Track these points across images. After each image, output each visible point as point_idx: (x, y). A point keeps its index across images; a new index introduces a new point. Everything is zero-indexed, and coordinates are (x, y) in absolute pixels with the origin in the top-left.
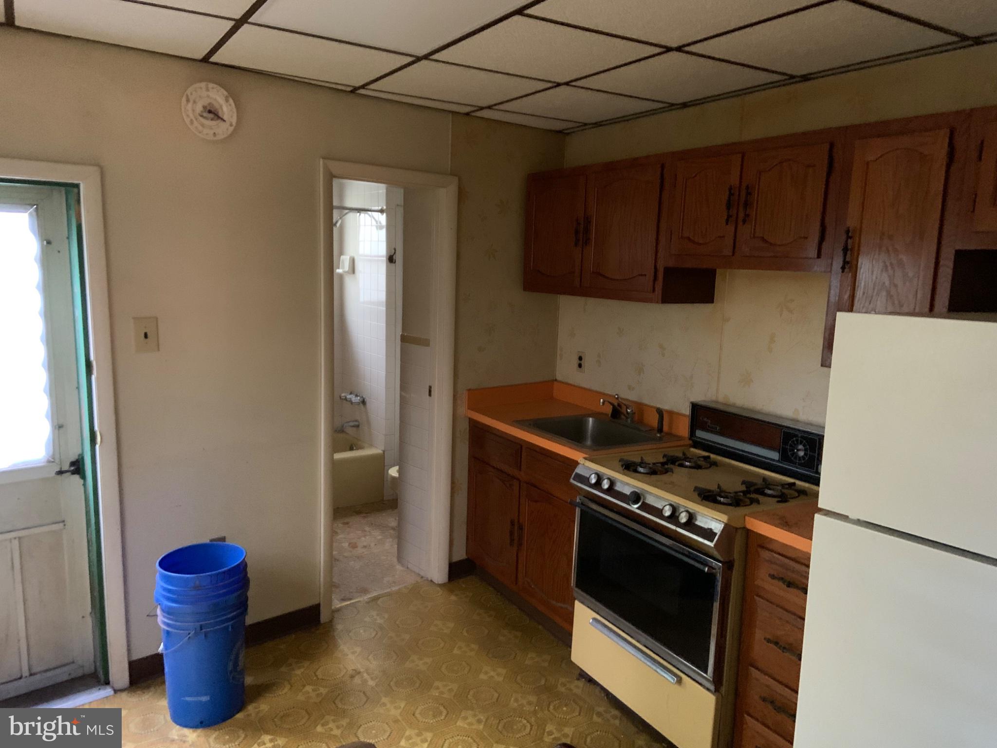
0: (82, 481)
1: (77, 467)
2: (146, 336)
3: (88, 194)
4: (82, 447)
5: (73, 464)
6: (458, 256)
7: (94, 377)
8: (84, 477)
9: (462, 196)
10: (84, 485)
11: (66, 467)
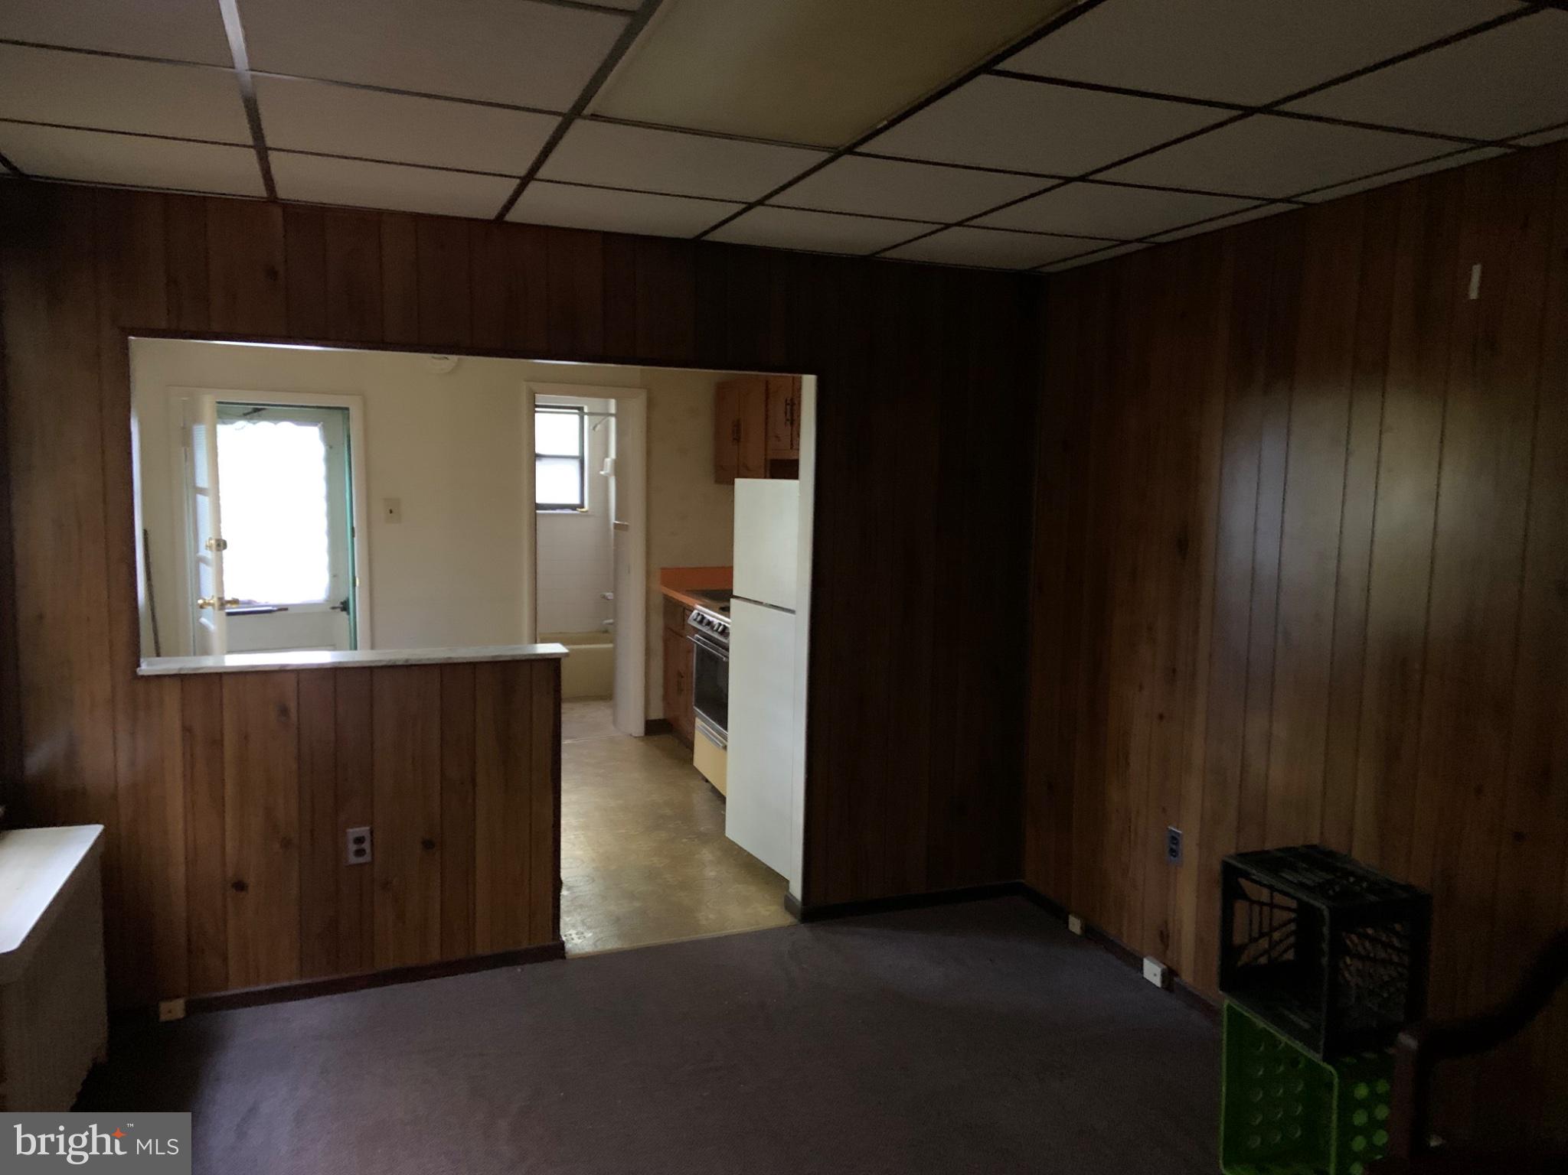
0: (347, 616)
1: (345, 607)
2: (391, 512)
3: (355, 413)
4: (346, 592)
5: (342, 603)
6: (649, 453)
7: (355, 539)
8: (349, 613)
9: (650, 405)
10: (349, 620)
11: (338, 604)
